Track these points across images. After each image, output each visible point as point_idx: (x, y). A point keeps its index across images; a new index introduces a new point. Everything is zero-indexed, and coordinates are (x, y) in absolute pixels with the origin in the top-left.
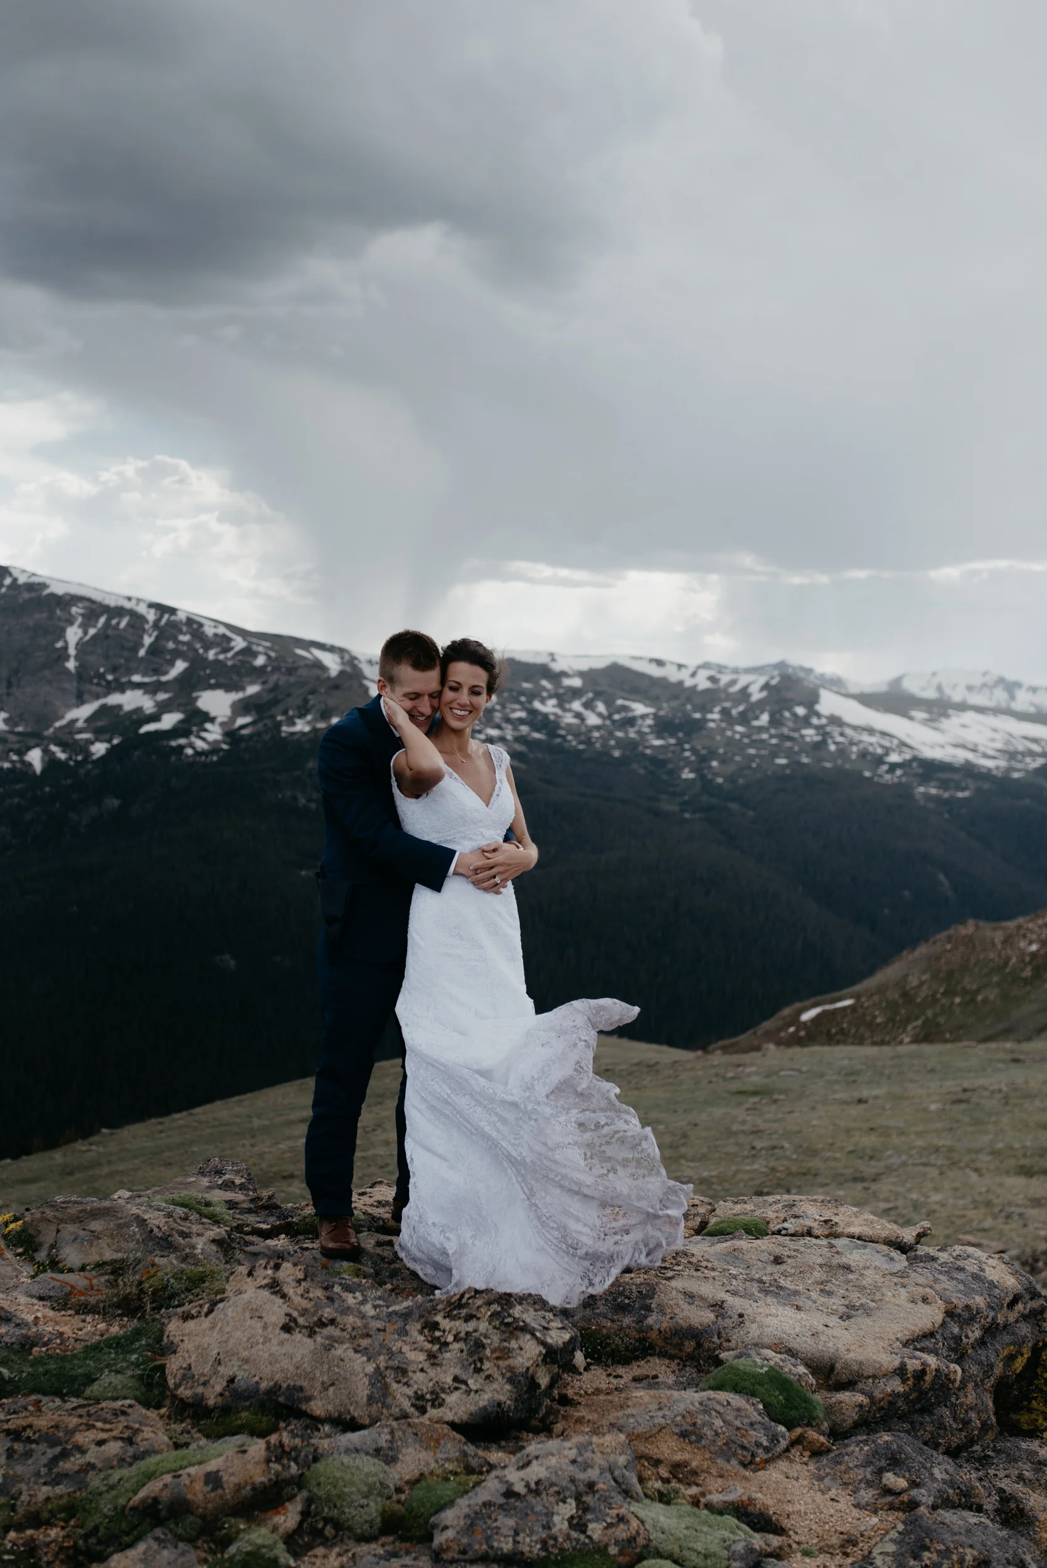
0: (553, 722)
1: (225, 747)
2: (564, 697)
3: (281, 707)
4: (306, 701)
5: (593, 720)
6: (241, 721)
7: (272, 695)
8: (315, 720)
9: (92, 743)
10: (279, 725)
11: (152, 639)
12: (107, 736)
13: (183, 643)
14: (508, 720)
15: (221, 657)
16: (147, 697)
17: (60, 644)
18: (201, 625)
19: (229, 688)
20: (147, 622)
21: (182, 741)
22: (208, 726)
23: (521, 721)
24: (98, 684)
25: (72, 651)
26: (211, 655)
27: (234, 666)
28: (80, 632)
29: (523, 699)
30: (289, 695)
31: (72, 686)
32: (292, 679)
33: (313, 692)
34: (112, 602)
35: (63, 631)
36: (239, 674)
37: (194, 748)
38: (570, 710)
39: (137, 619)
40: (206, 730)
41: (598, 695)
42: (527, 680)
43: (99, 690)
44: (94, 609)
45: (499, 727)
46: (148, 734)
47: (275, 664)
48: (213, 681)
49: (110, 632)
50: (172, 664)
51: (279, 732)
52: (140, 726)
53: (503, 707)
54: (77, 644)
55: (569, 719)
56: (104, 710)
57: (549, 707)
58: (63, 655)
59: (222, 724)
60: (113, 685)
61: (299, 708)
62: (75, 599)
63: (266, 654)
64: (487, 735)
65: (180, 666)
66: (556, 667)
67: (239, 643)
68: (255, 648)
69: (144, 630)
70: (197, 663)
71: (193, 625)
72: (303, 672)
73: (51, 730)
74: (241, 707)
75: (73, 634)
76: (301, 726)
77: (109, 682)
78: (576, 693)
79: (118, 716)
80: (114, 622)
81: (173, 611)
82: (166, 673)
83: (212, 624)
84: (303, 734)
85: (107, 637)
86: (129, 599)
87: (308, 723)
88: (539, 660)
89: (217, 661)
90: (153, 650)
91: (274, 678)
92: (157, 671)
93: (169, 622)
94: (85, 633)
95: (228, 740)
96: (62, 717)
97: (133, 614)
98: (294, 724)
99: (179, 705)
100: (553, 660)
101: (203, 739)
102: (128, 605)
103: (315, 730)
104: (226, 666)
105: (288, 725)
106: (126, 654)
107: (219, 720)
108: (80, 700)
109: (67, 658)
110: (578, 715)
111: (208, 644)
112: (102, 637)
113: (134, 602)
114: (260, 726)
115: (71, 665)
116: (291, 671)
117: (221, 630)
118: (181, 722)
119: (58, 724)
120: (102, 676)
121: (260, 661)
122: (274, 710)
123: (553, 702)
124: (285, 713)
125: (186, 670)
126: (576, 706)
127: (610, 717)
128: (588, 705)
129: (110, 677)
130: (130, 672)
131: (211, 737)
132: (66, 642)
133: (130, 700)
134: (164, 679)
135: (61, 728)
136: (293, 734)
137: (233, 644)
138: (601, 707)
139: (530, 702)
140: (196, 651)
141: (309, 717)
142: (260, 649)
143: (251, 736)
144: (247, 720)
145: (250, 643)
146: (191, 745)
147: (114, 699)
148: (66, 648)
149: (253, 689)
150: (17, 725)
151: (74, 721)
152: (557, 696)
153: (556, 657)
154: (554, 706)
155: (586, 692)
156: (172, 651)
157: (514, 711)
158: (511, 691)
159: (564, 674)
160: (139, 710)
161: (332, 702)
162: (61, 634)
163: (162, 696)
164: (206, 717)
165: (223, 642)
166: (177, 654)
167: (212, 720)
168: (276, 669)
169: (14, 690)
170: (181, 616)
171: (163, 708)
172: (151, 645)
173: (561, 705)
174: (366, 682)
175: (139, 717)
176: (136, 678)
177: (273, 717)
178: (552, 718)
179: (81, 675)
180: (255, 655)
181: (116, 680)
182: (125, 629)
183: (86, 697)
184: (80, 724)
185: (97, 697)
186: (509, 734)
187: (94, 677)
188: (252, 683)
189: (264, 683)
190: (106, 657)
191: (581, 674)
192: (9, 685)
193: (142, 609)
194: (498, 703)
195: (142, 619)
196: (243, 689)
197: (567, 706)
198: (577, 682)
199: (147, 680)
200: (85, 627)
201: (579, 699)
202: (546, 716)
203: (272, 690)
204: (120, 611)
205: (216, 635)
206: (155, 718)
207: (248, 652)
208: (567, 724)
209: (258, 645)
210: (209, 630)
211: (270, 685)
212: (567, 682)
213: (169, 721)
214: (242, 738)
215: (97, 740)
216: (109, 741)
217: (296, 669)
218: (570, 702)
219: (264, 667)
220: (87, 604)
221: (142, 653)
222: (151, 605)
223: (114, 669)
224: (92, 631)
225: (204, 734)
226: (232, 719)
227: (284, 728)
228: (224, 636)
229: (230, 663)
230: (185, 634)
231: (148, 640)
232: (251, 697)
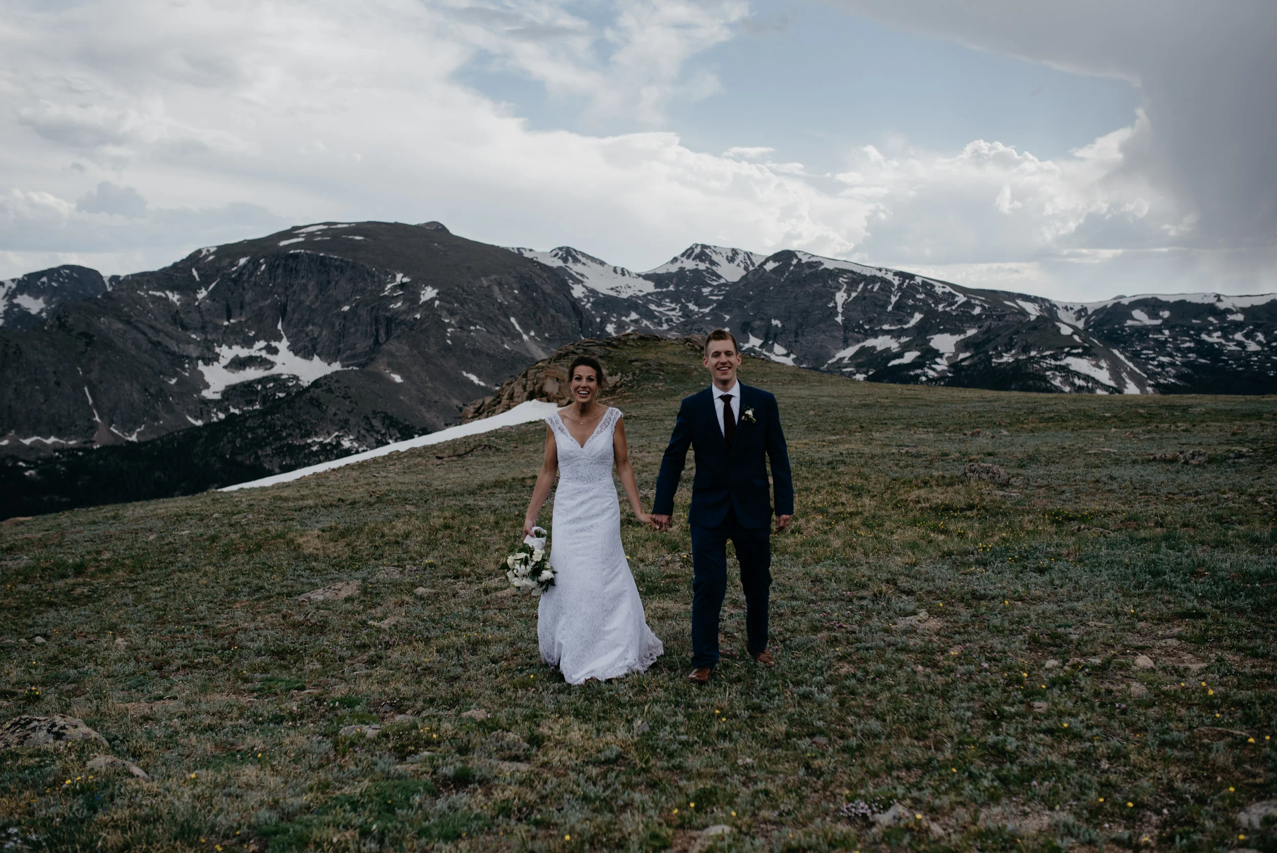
0: (1218, 349)
1: (950, 375)
2: (1228, 330)
3: (992, 344)
4: (1011, 339)
5: (1252, 347)
6: (962, 356)
7: (986, 336)
8: (1018, 353)
9: (854, 374)
10: (991, 357)
11: (897, 298)
12: (865, 369)
13: (919, 300)
14: (1178, 349)
15: (948, 309)
16: (893, 340)
17: (831, 305)
18: (933, 286)
19: (953, 332)
20: (893, 286)
21: (919, 371)
22: (938, 360)
23: (1189, 350)
24: (859, 332)
25: (840, 309)
26: (940, 308)
27: (957, 315)
28: (845, 295)
29: (1192, 332)
30: (998, 335)
31: (840, 334)
32: (1001, 324)
33: (1017, 332)
34: (868, 273)
35: (834, 294)
36: (961, 321)
37: (927, 376)
38: (1233, 340)
39: (886, 284)
40: (937, 363)
41: (1257, 327)
42: (1196, 318)
43: (859, 336)
44: (855, 278)
45: (1170, 355)
46: (894, 366)
47: (989, 313)
48: (942, 327)
49: (867, 294)
50: (911, 316)
51: (990, 363)
52: (889, 362)
53: (1175, 339)
54: (844, 304)
55: (1232, 347)
56: (863, 349)
57: (1215, 338)
58: (834, 312)
59: (948, 358)
60: (869, 332)
61: (1005, 345)
62: (842, 272)
63: (981, 306)
64: (1159, 361)
65: (918, 317)
66: (1222, 306)
67: (961, 299)
68: (973, 301)
69: (891, 292)
70: (930, 314)
71: (927, 286)
72: (1010, 318)
73: (826, 366)
74: (962, 346)
75: (840, 297)
76: (1007, 358)
77: (866, 330)
78: (1238, 326)
79: (872, 354)
80: (869, 287)
81: (912, 277)
82: (908, 322)
83: (941, 285)
84: (1008, 364)
85: (864, 298)
86: (880, 270)
87: (1012, 356)
88: (1206, 301)
89: (945, 312)
90: (898, 306)
91: (987, 323)
92: (900, 322)
93: (909, 285)
94: (849, 296)
95: (952, 370)
96: (834, 357)
97: (883, 280)
98: (1002, 357)
99: (917, 345)
100: (1219, 300)
101: (934, 370)
102: (879, 274)
103: (1017, 360)
104: (951, 315)
105: (996, 358)
106: (878, 310)
107: (946, 355)
108: (846, 344)
109: (837, 314)
110: (1240, 344)
111: (938, 300)
112: (861, 298)
113: (884, 272)
114: (976, 359)
115: (839, 319)
116: (1000, 318)
117: (948, 289)
118: (918, 357)
119: (830, 362)
120: (862, 326)
121: (977, 311)
122: (987, 346)
123: (1219, 334)
124: (995, 349)
125: (921, 319)
126: (1239, 336)
127: (1268, 344)
128: (1249, 336)
129: (867, 327)
130: (881, 323)
131: (939, 368)
132: (836, 303)
133: (881, 343)
134: (905, 327)
135: (832, 364)
136: (1000, 364)
137: (957, 299)
138: (1260, 337)
139: (1199, 335)
140: (930, 305)
141: (1013, 352)
142: (977, 302)
143: (969, 366)
144: (968, 354)
145: (969, 298)
146: (925, 375)
147: (870, 342)
148: (836, 307)
149: (971, 332)
150: (802, 363)
151: (842, 359)
152: (1221, 329)
153: (1222, 298)
154: (1218, 337)
155: (1248, 326)
156: (911, 306)
157: (1184, 342)
158: (1182, 326)
159: (1228, 311)
160: (888, 350)
161: (1030, 340)
162: (832, 297)
163: (904, 339)
164: (937, 354)
165: (949, 298)
166: (915, 308)
167: (941, 356)
168: (987, 317)
169: (800, 338)
170: (918, 280)
171: (905, 348)
172: (897, 302)
173: (1224, 336)
174: (1058, 324)
175: (888, 355)
176: (886, 327)
177: (987, 352)
178: (1216, 346)
179: (846, 327)
180: (973, 307)
181: (871, 329)
182: (877, 292)
183: (850, 341)
184: (846, 361)
185: (858, 342)
186: (1178, 360)
187: (856, 327)
188: (971, 327)
189: (980, 327)
190: (864, 312)
191: (1243, 310)
192: (797, 335)
193: (890, 277)
194: (1170, 337)
195: (890, 284)
196: (964, 332)
197: (1231, 337)
198: (1240, 317)
199: (893, 328)
200: (848, 292)
201: (1241, 331)
202: (1212, 344)
203: (985, 333)
204: (873, 279)
205: (944, 293)
206: (900, 355)
207: (968, 305)
208: (1229, 351)
209: (976, 299)
210: (939, 290)
211: (984, 329)
212: (1231, 317)
213: (910, 357)
214: (962, 368)
215: (858, 372)
216: (866, 373)
217: (1004, 316)
218: (1233, 334)
219: (980, 315)
220: (850, 275)
221: (890, 308)
222: (896, 274)
223: (870, 321)
224: (854, 295)
225: (934, 366)
226: (956, 355)
227: (994, 360)
228: (950, 292)
229: (954, 313)
230: (921, 294)
231: (894, 299)
232: (969, 337)
